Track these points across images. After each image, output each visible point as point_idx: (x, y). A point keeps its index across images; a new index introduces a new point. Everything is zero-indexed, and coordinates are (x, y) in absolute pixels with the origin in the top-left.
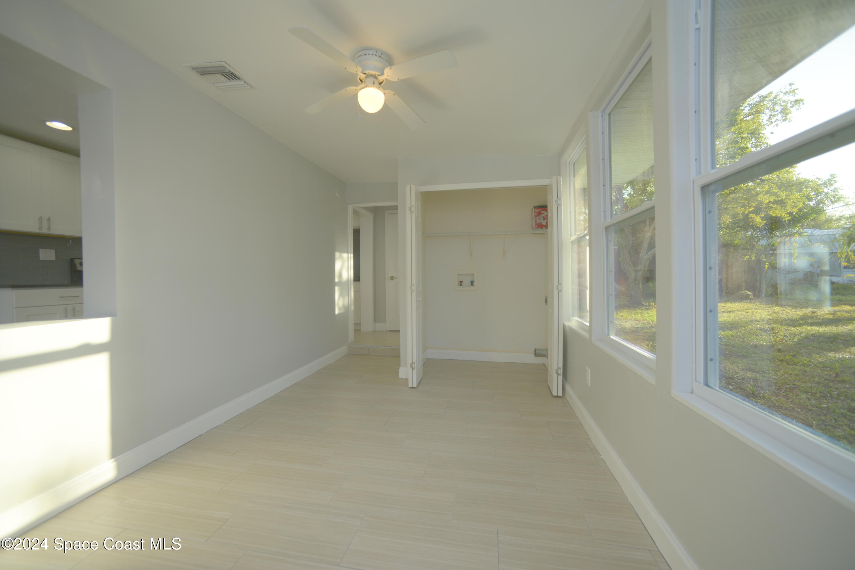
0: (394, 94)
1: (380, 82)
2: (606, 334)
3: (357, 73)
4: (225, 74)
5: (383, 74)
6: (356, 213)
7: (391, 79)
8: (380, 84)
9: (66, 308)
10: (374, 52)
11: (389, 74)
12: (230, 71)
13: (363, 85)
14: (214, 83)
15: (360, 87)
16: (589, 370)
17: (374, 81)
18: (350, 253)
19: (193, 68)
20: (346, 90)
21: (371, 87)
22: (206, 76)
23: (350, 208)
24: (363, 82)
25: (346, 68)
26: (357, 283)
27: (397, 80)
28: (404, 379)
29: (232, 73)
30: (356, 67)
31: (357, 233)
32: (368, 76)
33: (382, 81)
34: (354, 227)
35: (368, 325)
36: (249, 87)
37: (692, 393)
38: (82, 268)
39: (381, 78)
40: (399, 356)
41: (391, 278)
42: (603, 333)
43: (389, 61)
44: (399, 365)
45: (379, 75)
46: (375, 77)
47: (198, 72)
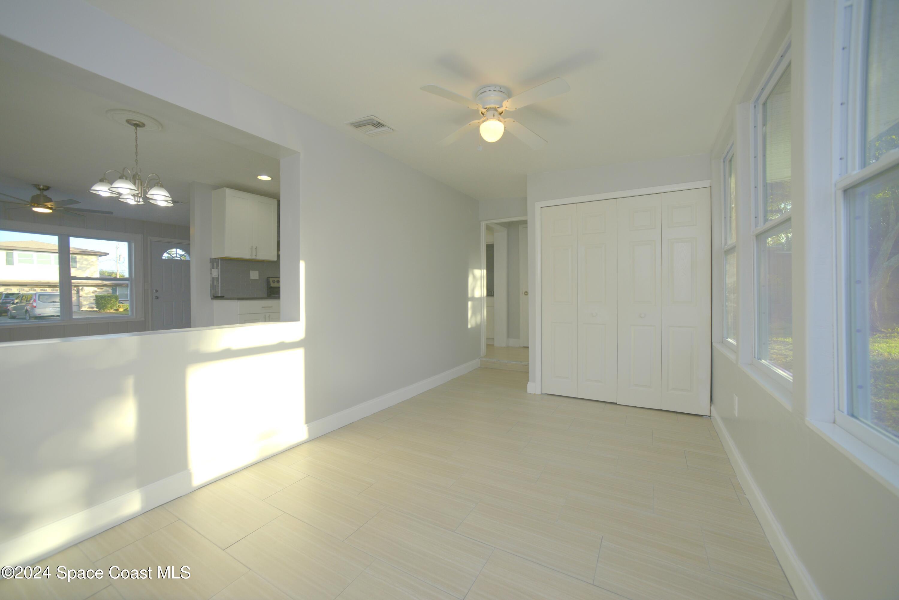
0: (514, 121)
1: (500, 113)
2: (757, 358)
3: (479, 109)
4: (375, 125)
5: (502, 106)
6: (489, 228)
7: (510, 110)
8: (500, 114)
9: (265, 316)
10: (493, 88)
11: (507, 105)
12: (377, 121)
13: (484, 118)
14: (365, 132)
15: (482, 120)
16: (737, 398)
17: (494, 113)
18: (483, 269)
19: (351, 124)
20: (470, 124)
21: (491, 119)
22: (360, 128)
23: (483, 224)
24: (485, 115)
25: (468, 107)
26: (491, 298)
27: (514, 110)
28: (533, 394)
29: (379, 123)
30: (477, 105)
31: (490, 248)
32: (488, 110)
33: (501, 112)
34: (487, 242)
35: (501, 341)
36: (392, 131)
37: (834, 422)
38: (280, 285)
39: (500, 110)
40: (528, 372)
41: (526, 294)
42: (753, 356)
43: (508, 94)
44: (528, 381)
45: (498, 108)
46: (495, 109)
47: (354, 126)
